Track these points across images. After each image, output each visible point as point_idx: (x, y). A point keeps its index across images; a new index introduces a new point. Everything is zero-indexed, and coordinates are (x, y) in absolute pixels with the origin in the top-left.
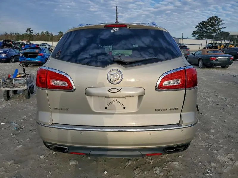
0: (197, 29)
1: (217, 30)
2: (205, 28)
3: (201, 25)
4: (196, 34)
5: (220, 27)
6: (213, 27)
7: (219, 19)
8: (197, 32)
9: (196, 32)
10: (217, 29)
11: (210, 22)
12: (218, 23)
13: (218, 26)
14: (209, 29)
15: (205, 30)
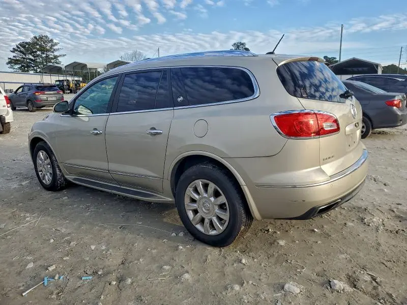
0: (14, 54)
1: (52, 58)
2: (31, 54)
3: (22, 49)
4: (16, 64)
5: (56, 53)
6: (44, 53)
7: (52, 41)
8: (18, 60)
9: (14, 60)
10: (51, 56)
11: (38, 44)
12: (51, 48)
13: (53, 52)
14: (38, 56)
15: (31, 57)
